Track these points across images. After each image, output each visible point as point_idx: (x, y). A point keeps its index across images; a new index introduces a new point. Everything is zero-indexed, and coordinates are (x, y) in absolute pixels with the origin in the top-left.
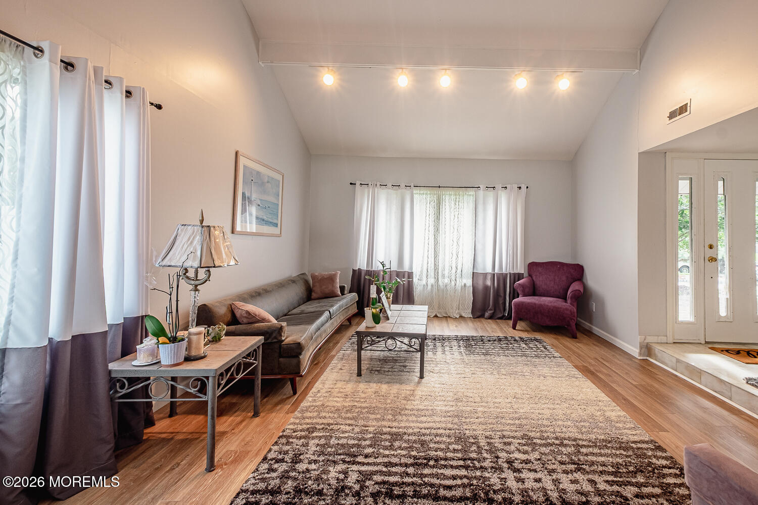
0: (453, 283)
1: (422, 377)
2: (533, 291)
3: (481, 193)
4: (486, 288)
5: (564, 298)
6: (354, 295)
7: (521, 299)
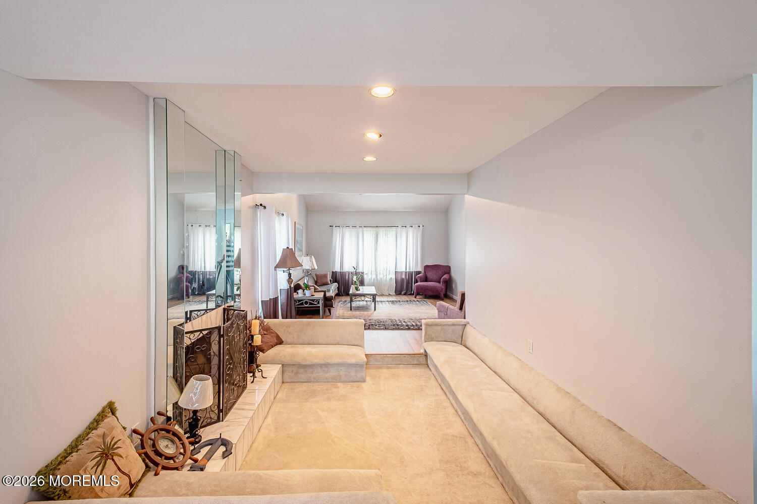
0: (385, 277)
1: (375, 310)
2: (426, 279)
3: (399, 229)
4: (402, 280)
5: (439, 282)
6: (336, 284)
7: (419, 283)
